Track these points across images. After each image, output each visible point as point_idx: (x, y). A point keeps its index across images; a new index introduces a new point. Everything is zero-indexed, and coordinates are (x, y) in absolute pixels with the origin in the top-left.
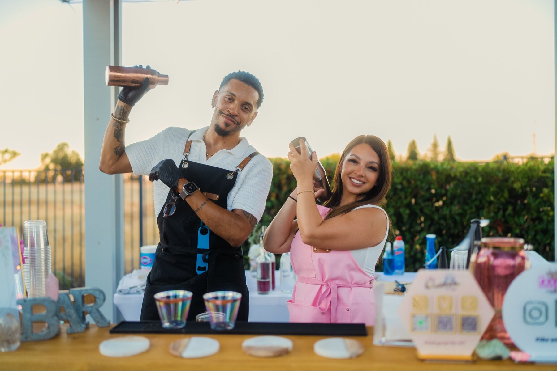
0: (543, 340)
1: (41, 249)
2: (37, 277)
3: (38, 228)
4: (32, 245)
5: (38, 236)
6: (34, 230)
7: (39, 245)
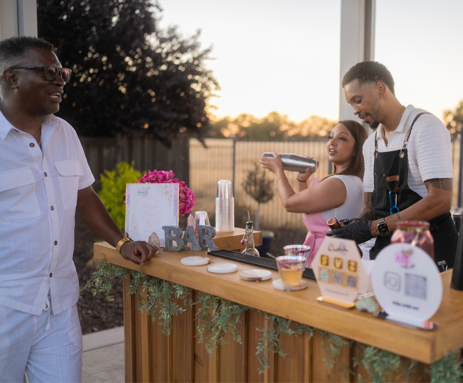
0: (397, 304)
1: (226, 199)
2: (223, 217)
3: (225, 185)
4: (221, 197)
5: (225, 191)
6: (223, 186)
7: (225, 197)
